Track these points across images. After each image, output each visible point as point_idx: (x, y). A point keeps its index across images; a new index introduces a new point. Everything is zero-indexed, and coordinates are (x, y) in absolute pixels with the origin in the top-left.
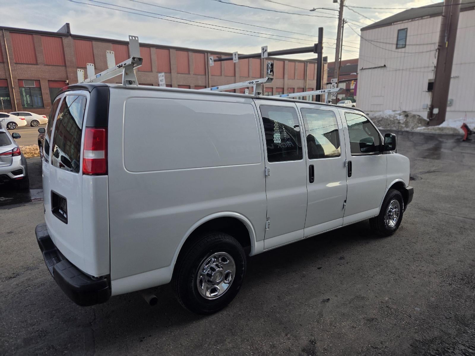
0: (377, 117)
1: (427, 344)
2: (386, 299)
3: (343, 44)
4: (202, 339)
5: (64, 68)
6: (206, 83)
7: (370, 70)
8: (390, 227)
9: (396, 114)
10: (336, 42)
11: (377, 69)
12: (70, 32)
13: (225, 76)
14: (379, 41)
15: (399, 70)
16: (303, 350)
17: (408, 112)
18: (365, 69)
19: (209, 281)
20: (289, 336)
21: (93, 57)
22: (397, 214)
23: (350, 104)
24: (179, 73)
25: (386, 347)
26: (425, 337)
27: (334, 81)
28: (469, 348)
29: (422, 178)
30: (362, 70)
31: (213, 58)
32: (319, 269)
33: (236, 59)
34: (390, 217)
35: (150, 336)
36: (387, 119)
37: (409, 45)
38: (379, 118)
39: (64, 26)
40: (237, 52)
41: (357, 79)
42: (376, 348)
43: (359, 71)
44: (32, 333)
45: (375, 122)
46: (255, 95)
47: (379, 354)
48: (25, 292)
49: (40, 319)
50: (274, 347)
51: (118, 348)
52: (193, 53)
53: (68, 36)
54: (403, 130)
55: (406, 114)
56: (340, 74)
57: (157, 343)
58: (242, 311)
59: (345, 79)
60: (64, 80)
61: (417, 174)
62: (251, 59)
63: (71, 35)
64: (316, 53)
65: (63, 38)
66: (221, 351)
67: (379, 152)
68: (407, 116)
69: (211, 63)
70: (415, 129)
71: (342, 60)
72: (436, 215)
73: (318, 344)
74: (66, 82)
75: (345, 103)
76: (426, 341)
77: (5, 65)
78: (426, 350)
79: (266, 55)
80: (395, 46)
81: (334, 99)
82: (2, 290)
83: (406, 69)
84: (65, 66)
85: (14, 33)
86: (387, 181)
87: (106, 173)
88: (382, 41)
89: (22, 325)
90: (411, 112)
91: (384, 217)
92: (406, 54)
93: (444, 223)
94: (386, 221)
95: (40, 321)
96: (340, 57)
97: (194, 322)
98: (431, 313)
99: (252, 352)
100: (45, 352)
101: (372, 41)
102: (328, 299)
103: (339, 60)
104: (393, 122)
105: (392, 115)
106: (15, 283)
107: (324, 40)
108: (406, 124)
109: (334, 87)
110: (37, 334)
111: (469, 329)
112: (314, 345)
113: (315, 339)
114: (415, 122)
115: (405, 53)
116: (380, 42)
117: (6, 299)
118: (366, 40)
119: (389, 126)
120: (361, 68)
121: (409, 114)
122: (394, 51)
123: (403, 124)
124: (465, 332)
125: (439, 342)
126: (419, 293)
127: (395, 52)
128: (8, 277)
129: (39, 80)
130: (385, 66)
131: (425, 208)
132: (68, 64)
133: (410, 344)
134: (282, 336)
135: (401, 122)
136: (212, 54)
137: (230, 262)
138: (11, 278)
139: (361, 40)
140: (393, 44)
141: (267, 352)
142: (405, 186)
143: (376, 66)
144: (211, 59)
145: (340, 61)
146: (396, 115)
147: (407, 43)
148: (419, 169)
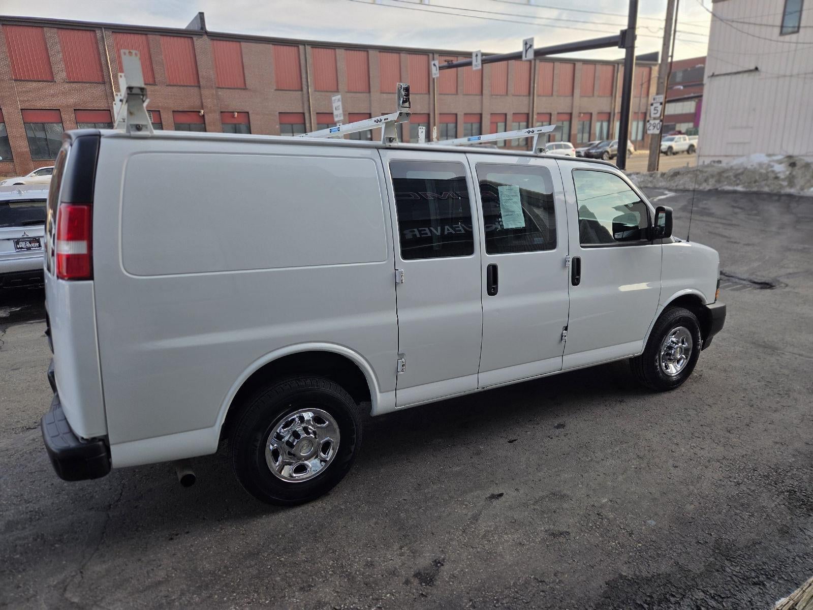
0: (735, 168)
1: (638, 584)
2: (604, 501)
3: (678, 29)
4: (264, 544)
5: (196, 89)
6: (429, 108)
7: (728, 78)
8: (668, 376)
9: (774, 161)
10: (663, 24)
11: (740, 76)
12: (205, 28)
13: (464, 95)
14: (746, 20)
15: (785, 76)
16: (417, 574)
17: (797, 156)
18: (718, 75)
19: (290, 453)
20: (405, 549)
21: (241, 70)
22: (683, 351)
23: (685, 142)
24: (384, 93)
25: (560, 581)
26: (640, 571)
27: (658, 99)
28: (713, 598)
29: (787, 285)
30: (713, 79)
31: (439, 63)
32: (510, 442)
33: (477, 64)
34: (669, 357)
35: (188, 533)
36: (754, 172)
37: (806, 27)
38: (737, 170)
39: (196, 18)
40: (480, 51)
41: (701, 96)
42: (541, 582)
43: (706, 80)
44: (23, 513)
45: (730, 176)
46: (384, 142)
47: (542, 593)
48: (40, 452)
49: (42, 493)
50: (372, 565)
51: (133, 547)
52: (408, 55)
53: (202, 35)
54: (783, 192)
55: (792, 161)
56: (669, 86)
57: (193, 544)
58: (348, 504)
59: (694, 93)
60: (198, 110)
61: (780, 277)
62: (512, 62)
63: (207, 33)
64: (623, 48)
65: (195, 39)
66: (284, 565)
67: (646, 240)
68: (793, 165)
69: (435, 72)
70: (806, 190)
71: (675, 59)
72: (779, 355)
73: (446, 567)
74: (200, 114)
75: (676, 140)
76: (637, 579)
77: (107, 87)
78: (629, 595)
79: (530, 55)
80: (777, 30)
81: (656, 135)
82: (10, 447)
83: (798, 75)
84: (199, 87)
85: (120, 33)
86: (660, 292)
87: (91, 277)
88: (752, 21)
89: (14, 500)
90: (802, 158)
91: (654, 357)
92: (800, 46)
93: (786, 372)
94: (660, 365)
95: (41, 496)
96: (670, 54)
97: (264, 516)
98: (673, 532)
99: (332, 571)
100: (28, 544)
101: (733, 21)
102: (501, 495)
103: (669, 60)
104: (765, 177)
105: (764, 164)
106: (31, 437)
107: (639, 22)
108: (791, 180)
109: (656, 112)
110: (28, 516)
111: (732, 565)
112: (439, 567)
113: (444, 560)
114: (808, 177)
115: (797, 43)
116: (749, 23)
117: (9, 460)
118: (721, 20)
119: (757, 184)
120: (711, 74)
121: (797, 162)
122: (774, 41)
123: (783, 180)
124: (722, 569)
125: (661, 582)
126: (669, 495)
127: (777, 41)
128: (26, 427)
129: (159, 111)
130: (757, 69)
131: (764, 342)
132: (202, 82)
133: (607, 581)
134: (393, 548)
135: (782, 176)
136: (442, 56)
137: (330, 424)
138: (30, 428)
139: (713, 21)
140: (773, 26)
141: (356, 573)
142: (705, 302)
143: (740, 69)
144: (434, 65)
145: (671, 63)
146: (772, 164)
147: (803, 24)
148: (788, 268)
